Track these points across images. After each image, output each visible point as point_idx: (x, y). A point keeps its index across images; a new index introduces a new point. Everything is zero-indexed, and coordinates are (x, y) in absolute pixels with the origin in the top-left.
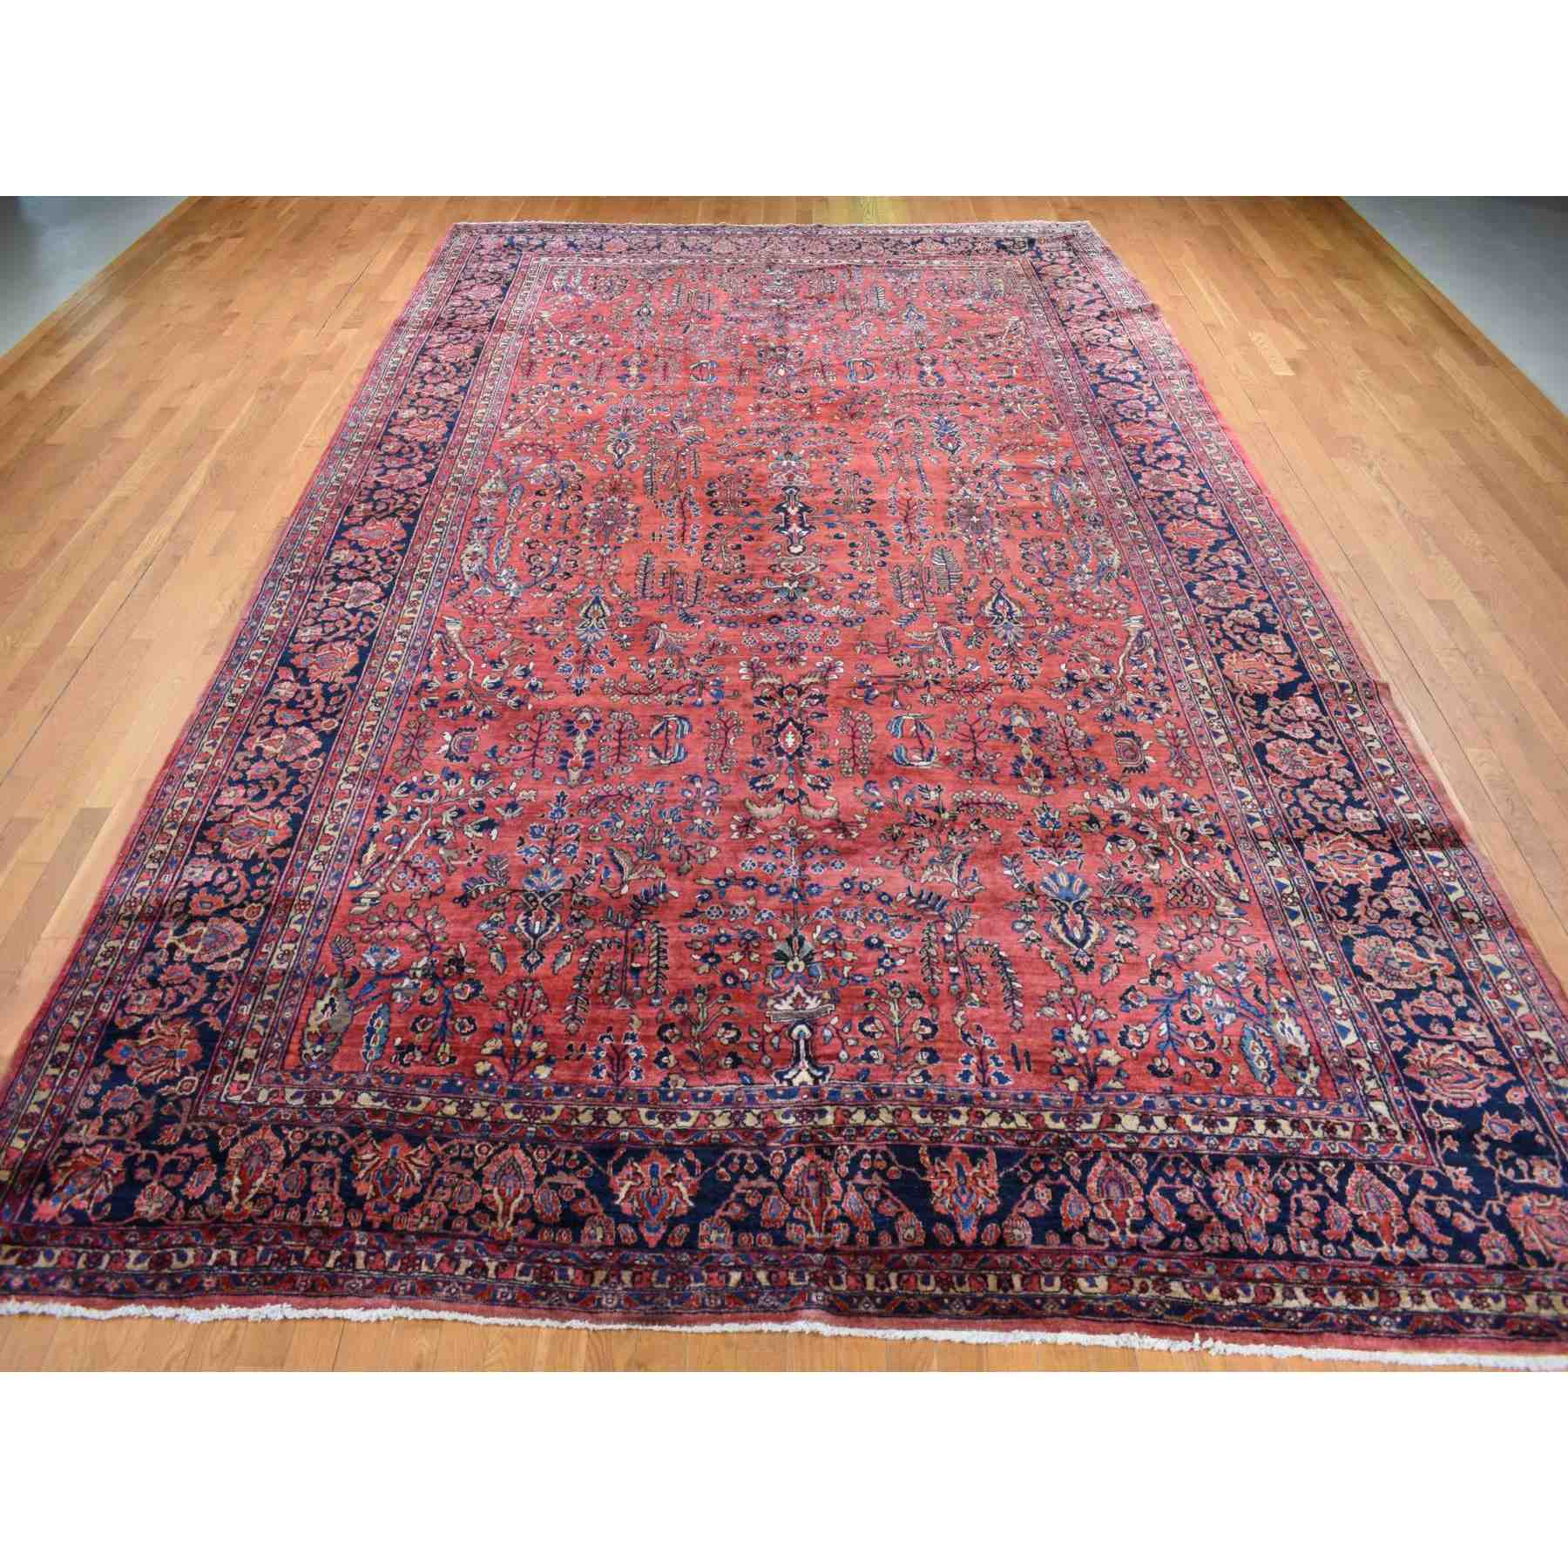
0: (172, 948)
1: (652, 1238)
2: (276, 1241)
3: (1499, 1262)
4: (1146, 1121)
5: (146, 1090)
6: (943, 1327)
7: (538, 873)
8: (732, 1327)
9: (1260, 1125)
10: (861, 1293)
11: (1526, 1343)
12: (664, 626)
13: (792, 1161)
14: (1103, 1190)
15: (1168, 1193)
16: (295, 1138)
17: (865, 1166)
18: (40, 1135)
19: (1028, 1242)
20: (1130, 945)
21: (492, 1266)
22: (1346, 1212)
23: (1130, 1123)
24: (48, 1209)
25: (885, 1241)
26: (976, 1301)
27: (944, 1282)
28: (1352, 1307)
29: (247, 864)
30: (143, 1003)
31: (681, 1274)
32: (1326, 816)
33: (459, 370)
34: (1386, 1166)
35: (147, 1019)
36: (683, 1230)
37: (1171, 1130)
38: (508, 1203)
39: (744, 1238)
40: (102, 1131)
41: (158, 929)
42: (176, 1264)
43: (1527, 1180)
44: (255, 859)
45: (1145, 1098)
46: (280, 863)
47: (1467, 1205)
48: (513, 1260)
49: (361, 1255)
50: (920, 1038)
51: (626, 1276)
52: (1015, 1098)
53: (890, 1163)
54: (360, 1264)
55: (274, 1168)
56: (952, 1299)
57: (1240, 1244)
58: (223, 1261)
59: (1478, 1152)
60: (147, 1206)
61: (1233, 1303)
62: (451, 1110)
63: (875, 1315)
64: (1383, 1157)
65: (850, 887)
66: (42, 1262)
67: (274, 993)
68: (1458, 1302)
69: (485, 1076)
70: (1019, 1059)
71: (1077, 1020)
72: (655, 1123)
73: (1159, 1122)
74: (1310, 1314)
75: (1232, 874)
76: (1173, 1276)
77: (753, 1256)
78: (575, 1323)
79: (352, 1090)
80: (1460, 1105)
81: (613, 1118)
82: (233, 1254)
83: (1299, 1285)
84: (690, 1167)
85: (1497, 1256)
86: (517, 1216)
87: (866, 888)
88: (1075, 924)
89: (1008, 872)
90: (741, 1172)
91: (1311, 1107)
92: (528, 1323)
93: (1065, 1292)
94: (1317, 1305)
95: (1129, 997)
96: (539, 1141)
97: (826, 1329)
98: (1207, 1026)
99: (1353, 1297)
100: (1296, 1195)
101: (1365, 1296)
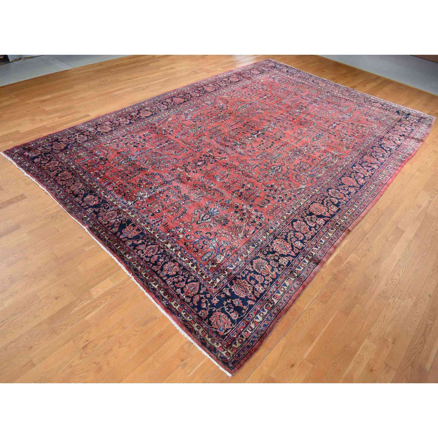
0: (76, 136)
1: (83, 205)
2: (43, 173)
3: (200, 315)
4: (172, 247)
5: (52, 149)
6: (101, 243)
7: (133, 156)
8: (76, 221)
9: (190, 264)
10: (97, 231)
11: (184, 328)
12: (205, 137)
13: (113, 211)
14: (150, 249)
15: (159, 258)
16: (60, 165)
17: (121, 219)
18: (36, 146)
19: (128, 245)
20: (212, 227)
21: (61, 193)
22: (185, 285)
23: (169, 246)
24: (26, 153)
25: (109, 228)
26: (110, 244)
27: (109, 239)
28: (163, 295)
29: (98, 132)
30: (64, 140)
31: (80, 211)
32: (291, 239)
33: (231, 82)
34: (203, 287)
35: (62, 141)
36: (87, 207)
37: (174, 252)
38: (72, 188)
39: (93, 214)
40: (42, 150)
41: (77, 133)
42: (31, 168)
43: (229, 313)
44: (100, 132)
45: (177, 245)
46: (102, 134)
47: (209, 304)
48: (64, 194)
49: (49, 181)
50: (155, 211)
51: (74, 206)
52: (156, 229)
53: (125, 221)
54: (48, 182)
55: (54, 166)
56: (107, 241)
57: (159, 272)
58: (35, 171)
59: (226, 301)
60: (36, 160)
61: (145, 277)
62: (81, 174)
63: (95, 234)
64: (205, 285)
65: (177, 188)
66: (19, 158)
67: (80, 148)
68: (182, 312)
69: (90, 174)
70: (166, 225)
71: (184, 228)
72: (103, 194)
73: (174, 249)
74: (154, 289)
75: (252, 232)
76: (141, 266)
77: (91, 216)
78: (61, 206)
79: (73, 164)
80: (236, 293)
81: (99, 189)
82: (38, 171)
83: (159, 284)
84: (99, 201)
85: (201, 314)
86: (72, 191)
87: (179, 189)
88: (207, 217)
89: (207, 203)
90: (105, 207)
91: (205, 269)
92: (56, 201)
93: (123, 254)
94: (157, 289)
95: (198, 232)
96: (86, 185)
97: (86, 230)
98: (205, 246)
99: (165, 294)
100: (180, 276)
101: (167, 296)
